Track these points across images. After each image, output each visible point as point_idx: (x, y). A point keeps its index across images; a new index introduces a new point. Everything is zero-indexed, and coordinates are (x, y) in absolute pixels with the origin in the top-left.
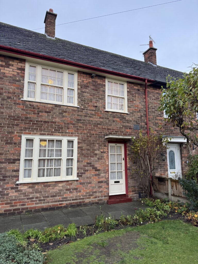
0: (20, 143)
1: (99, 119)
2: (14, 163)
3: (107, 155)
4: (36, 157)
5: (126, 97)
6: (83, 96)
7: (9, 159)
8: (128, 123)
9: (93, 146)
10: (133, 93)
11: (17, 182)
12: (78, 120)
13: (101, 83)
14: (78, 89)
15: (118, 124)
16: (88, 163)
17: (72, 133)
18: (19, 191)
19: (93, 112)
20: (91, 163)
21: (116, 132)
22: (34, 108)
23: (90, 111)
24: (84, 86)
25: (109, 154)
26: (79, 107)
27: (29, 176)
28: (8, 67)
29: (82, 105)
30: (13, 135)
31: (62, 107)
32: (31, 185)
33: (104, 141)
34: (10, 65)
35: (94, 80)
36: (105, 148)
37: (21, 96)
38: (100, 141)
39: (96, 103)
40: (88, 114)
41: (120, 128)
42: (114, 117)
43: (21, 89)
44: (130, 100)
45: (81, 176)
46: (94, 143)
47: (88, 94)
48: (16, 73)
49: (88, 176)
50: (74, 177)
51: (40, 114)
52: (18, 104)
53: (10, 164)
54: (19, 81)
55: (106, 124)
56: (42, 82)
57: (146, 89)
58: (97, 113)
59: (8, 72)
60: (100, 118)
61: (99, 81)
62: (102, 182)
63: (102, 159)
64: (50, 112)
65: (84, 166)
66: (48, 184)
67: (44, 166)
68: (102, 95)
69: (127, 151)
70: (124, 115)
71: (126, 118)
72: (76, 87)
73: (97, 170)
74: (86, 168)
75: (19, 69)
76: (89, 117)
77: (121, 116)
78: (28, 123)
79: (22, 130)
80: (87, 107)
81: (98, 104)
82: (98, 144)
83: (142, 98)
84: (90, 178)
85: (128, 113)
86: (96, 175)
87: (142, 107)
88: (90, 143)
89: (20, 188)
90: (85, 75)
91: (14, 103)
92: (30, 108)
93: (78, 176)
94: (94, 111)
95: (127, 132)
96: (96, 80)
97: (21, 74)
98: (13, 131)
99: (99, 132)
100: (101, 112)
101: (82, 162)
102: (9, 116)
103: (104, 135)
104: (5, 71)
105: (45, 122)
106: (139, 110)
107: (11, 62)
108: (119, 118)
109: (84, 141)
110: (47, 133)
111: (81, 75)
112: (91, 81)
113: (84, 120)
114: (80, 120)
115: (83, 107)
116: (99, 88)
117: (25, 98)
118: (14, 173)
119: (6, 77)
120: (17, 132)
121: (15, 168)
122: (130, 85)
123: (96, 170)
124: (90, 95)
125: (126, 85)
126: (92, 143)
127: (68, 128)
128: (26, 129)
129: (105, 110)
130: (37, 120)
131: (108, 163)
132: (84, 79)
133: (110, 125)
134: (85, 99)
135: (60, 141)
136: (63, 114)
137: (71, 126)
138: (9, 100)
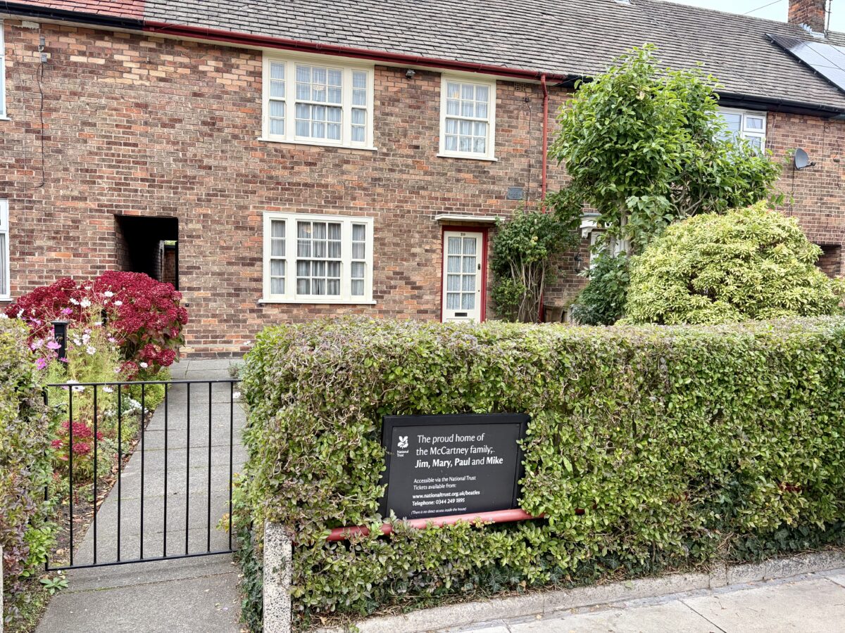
0: (261, 229)
1: (421, 178)
2: (252, 265)
3: (438, 256)
4: (291, 256)
5: (492, 120)
6: (387, 124)
7: (243, 258)
8: (494, 183)
9: (408, 236)
10: (512, 108)
11: (260, 301)
12: (375, 180)
13: (431, 89)
14: (375, 108)
15: (469, 186)
16: (395, 273)
17: (361, 209)
18: (265, 316)
19: (410, 161)
20: (402, 273)
21: (464, 205)
22: (283, 157)
23: (403, 157)
24: (390, 100)
25: (446, 254)
26: (376, 149)
27: (282, 292)
28: (229, 72)
29: (384, 145)
30: (247, 213)
31: (339, 151)
32: (285, 308)
33: (432, 228)
34: (232, 66)
35: (412, 82)
36: (435, 241)
37: (257, 133)
38: (423, 226)
39: (417, 138)
40: (398, 166)
41: (473, 196)
42: (459, 171)
43: (256, 118)
44: (501, 126)
45: (382, 297)
46: (410, 231)
47: (397, 119)
48: (244, 84)
49: (397, 298)
50: (367, 298)
51: (296, 168)
52: (252, 149)
53: (246, 267)
54: (251, 100)
55: (439, 188)
56: (298, 98)
57: (545, 96)
58: (418, 162)
59: (230, 82)
60: (426, 173)
61: (424, 85)
62: (425, 312)
63: (426, 265)
64: (315, 164)
65: (388, 278)
66: (317, 307)
67: (308, 275)
68: (431, 119)
69: (489, 248)
70: (485, 164)
71: (488, 172)
72: (370, 104)
73: (415, 287)
74: (393, 283)
75: (251, 73)
76: (401, 171)
77: (477, 167)
78: (273, 189)
79: (262, 202)
80: (395, 150)
81: (421, 142)
82: (418, 232)
83: (534, 120)
84: (401, 302)
85: (496, 160)
86: (413, 297)
87: (534, 143)
88: (401, 231)
89: (265, 310)
90: (392, 74)
91: (246, 148)
93: (374, 297)
94: (412, 157)
95: (491, 206)
96: (419, 83)
97: (254, 85)
98: (246, 203)
99: (423, 207)
100: (428, 159)
101: (383, 269)
102: (237, 175)
103: (434, 213)
104: (224, 82)
105: (306, 185)
106: (526, 151)
107: (234, 61)
108: (472, 172)
109: (389, 225)
110: (310, 208)
111: (383, 73)
112: (406, 86)
113: (388, 180)
114: (379, 179)
115: (385, 150)
116: (424, 102)
117: (266, 136)
118: (254, 285)
119: (227, 93)
120: (254, 207)
121: (256, 275)
122: (505, 88)
123: (413, 288)
124: (402, 121)
125: (493, 91)
126: (405, 231)
127: (354, 199)
128: (270, 200)
129: (438, 155)
130: (290, 180)
131: (439, 275)
132: (388, 84)
133: (449, 190)
134: (390, 130)
135: (336, 226)
136: (341, 166)
137: (359, 192)
138: (235, 142)
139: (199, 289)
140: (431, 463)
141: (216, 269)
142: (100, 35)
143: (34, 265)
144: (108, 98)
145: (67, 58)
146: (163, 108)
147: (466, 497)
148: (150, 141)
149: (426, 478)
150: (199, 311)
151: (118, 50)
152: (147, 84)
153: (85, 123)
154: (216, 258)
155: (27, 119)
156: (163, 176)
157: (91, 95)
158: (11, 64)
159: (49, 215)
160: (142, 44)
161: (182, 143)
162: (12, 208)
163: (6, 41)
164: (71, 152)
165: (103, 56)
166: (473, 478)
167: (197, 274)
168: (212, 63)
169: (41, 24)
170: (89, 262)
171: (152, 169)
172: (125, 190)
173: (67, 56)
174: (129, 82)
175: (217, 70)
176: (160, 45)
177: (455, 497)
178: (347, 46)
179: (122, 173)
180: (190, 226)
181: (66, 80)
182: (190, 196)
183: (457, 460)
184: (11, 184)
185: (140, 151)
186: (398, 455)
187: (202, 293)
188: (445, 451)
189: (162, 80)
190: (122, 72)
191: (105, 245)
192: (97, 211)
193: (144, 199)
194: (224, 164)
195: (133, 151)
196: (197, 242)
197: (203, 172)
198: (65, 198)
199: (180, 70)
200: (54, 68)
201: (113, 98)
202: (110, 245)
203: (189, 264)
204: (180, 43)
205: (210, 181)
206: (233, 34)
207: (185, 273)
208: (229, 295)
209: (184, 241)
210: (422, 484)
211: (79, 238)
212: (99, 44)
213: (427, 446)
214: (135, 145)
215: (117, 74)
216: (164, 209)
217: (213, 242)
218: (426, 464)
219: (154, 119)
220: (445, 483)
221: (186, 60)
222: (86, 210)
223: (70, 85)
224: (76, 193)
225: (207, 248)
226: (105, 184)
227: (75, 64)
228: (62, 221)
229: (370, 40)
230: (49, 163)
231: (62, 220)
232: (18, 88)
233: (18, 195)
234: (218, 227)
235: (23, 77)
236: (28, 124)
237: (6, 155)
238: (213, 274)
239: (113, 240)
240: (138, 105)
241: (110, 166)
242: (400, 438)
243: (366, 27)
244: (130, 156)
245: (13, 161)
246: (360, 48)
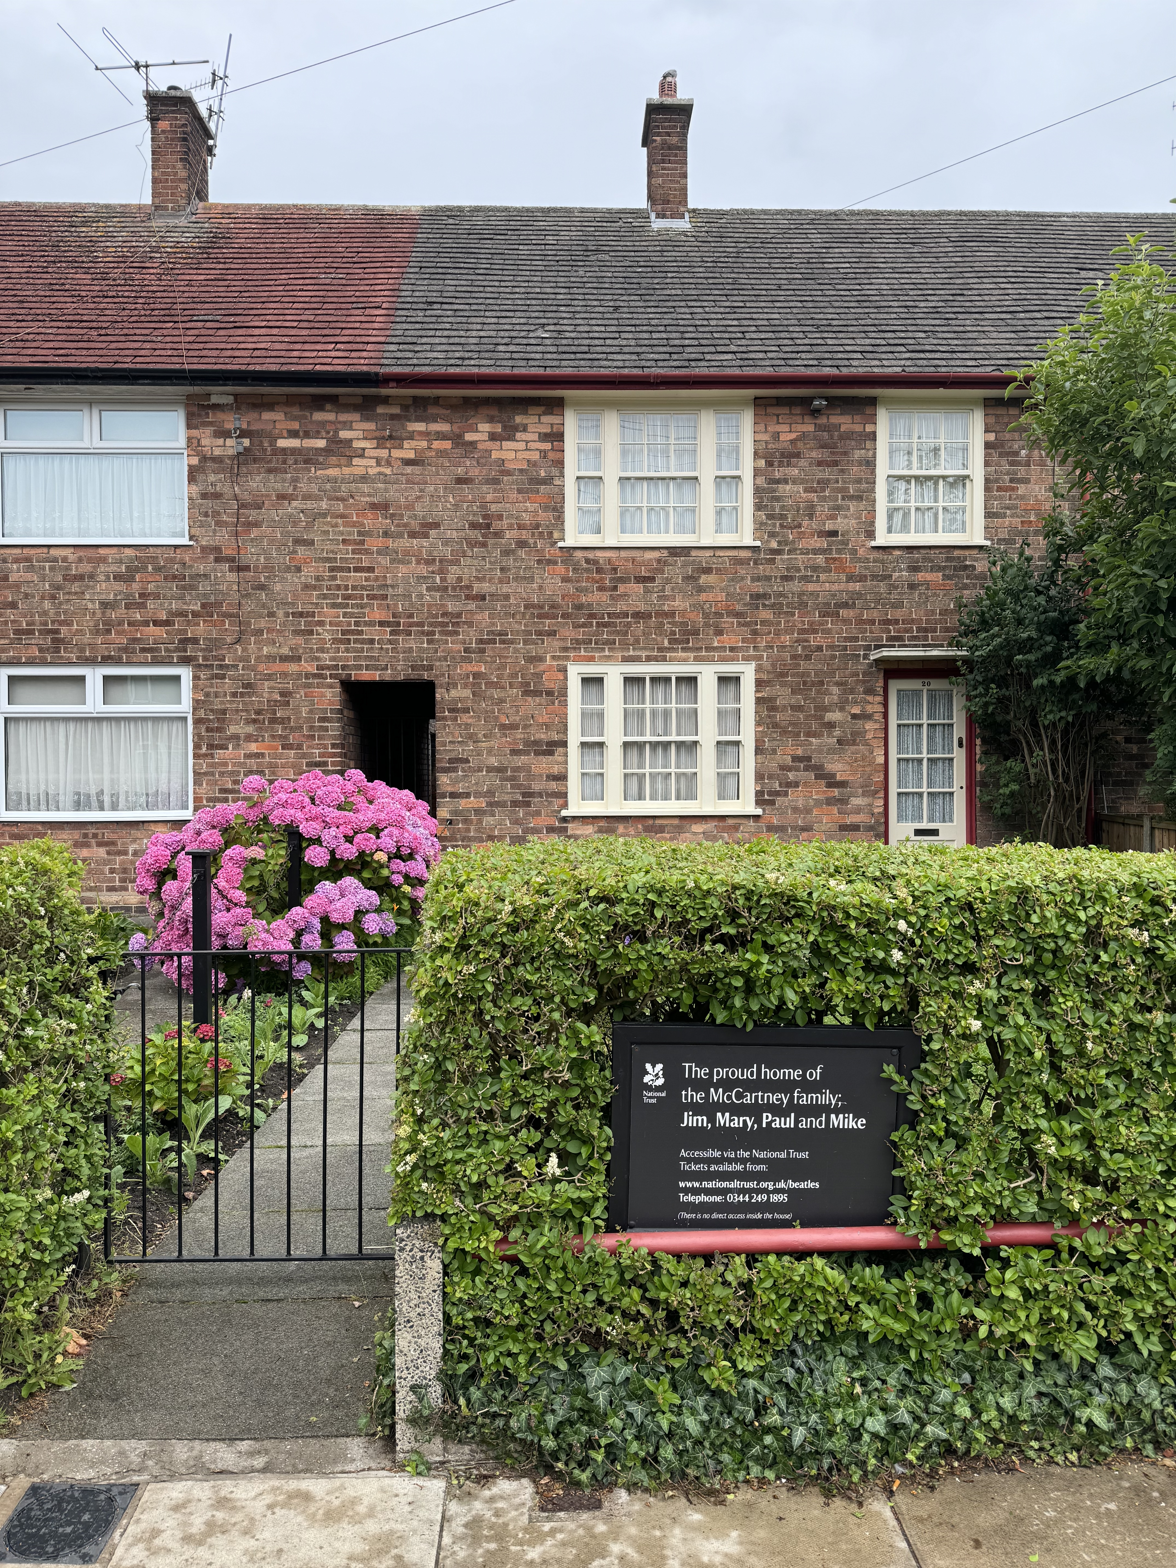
0: (563, 692)
1: (843, 586)
2: (551, 753)
3: (877, 726)
4: (614, 736)
5: (977, 471)
6: (777, 499)
7: (536, 743)
9: (818, 692)
10: (1016, 447)
11: (564, 813)
12: (756, 596)
13: (859, 428)
14: (757, 472)
15: (935, 595)
16: (795, 759)
17: (732, 649)
19: (820, 559)
20: (809, 759)
21: (926, 630)
22: (599, 571)
23: (808, 553)
24: (783, 455)
25: (893, 722)
26: (758, 543)
27: (601, 797)
28: (511, 438)
29: (772, 535)
30: (542, 668)
32: (602, 824)
33: (864, 674)
34: (516, 429)
35: (823, 420)
36: (870, 698)
37: (556, 535)
38: (847, 672)
39: (833, 517)
40: (799, 570)
42: (914, 569)
43: (555, 509)
44: (996, 481)
45: (772, 803)
46: (822, 683)
47: (795, 488)
48: (535, 456)
49: (800, 804)
50: (746, 805)
51: (622, 588)
52: (550, 562)
53: (540, 758)
54: (547, 481)
55: (877, 602)
56: (623, 470)
58: (835, 559)
59: (512, 455)
60: (850, 578)
61: (845, 422)
62: (855, 828)
63: (854, 743)
64: (652, 579)
65: (783, 768)
66: (658, 821)
67: (642, 766)
68: (859, 481)
70: (967, 553)
71: (974, 567)
72: (746, 467)
73: (832, 782)
74: (791, 776)
75: (544, 437)
76: (805, 579)
77: (948, 559)
78: (584, 625)
79: (566, 649)
80: (793, 542)
81: (840, 524)
82: (837, 684)
84: (808, 811)
85: (988, 543)
86: (830, 802)
88: (805, 683)
89: (573, 829)
90: (786, 410)
91: (539, 562)
92: (587, 570)
93: (759, 802)
94: (825, 551)
96: (834, 420)
97: (551, 455)
98: (541, 652)
99: (846, 639)
100: (854, 552)
101: (774, 752)
102: (526, 607)
103: (868, 648)
104: (504, 455)
105: (637, 615)
107: (519, 419)
108: (940, 569)
109: (783, 675)
110: (644, 654)
111: (770, 410)
112: (811, 428)
113: (781, 595)
114: (765, 596)
115: (774, 545)
116: (845, 453)
117: (571, 539)
118: (553, 786)
119: (509, 473)
120: (553, 657)
121: (556, 770)
122: (1001, 411)
123: (830, 785)
124: (806, 490)
125: (977, 419)
126: (813, 684)
127: (719, 632)
128: (577, 643)
129: (873, 544)
130: (611, 609)
131: (881, 760)
132: (779, 428)
133: (898, 605)
134: (782, 508)
135: (691, 681)
136: (696, 579)
137: (727, 621)
138: (522, 553)
139: (467, 795)
140: (712, 1119)
141: (494, 761)
142: (318, 403)
143: (225, 764)
144: (330, 499)
145: (273, 443)
146: (410, 507)
147: (790, 1192)
148: (392, 561)
149: (705, 1149)
150: (468, 830)
151: (345, 423)
152: (388, 471)
153: (298, 542)
154: (494, 743)
155: (217, 541)
156: (411, 616)
157: (307, 497)
158: (195, 461)
159: (248, 686)
160: (380, 410)
161: (441, 561)
162: (196, 678)
163: (189, 426)
164: (278, 587)
165: (324, 434)
166: (805, 1155)
167: (463, 770)
168: (485, 427)
169: (236, 396)
170: (304, 756)
171: (396, 605)
172: (356, 641)
173: (273, 440)
174: (360, 471)
175: (493, 437)
176: (405, 407)
177: (765, 1191)
178: (705, 371)
179: (352, 615)
180: (454, 693)
181: (272, 476)
182: (453, 645)
183: (766, 1118)
184: (195, 641)
185: (377, 579)
186: (646, 1100)
187: (472, 802)
188: (739, 1096)
189: (408, 462)
190: (351, 457)
191: (326, 729)
192: (315, 676)
193: (383, 653)
194: (505, 589)
195: (367, 579)
196: (464, 718)
197: (472, 606)
198: (271, 658)
199: (436, 444)
200: (255, 461)
201: (338, 499)
202: (334, 729)
203: (453, 755)
204: (436, 401)
205: (483, 618)
206: (514, 376)
207: (446, 770)
208: (515, 803)
209: (444, 718)
210: (698, 1161)
211: (289, 719)
212: (318, 416)
213: (701, 1085)
214: (371, 569)
215: (343, 460)
216: (413, 668)
217: (488, 716)
218: (701, 1121)
219: (398, 526)
220: (743, 1161)
221: (444, 427)
222: (299, 675)
223: (277, 484)
224: (285, 651)
225: (480, 728)
226: (326, 634)
227: (284, 450)
228: (266, 695)
229: (745, 356)
230: (249, 606)
231: (267, 692)
232: (204, 496)
233: (205, 658)
234: (496, 694)
235: (212, 478)
236: (217, 549)
237: (188, 598)
238: (490, 769)
239: (339, 720)
240: (374, 506)
241: (334, 606)
242: (648, 1067)
243: (740, 335)
244: (363, 588)
245: (197, 607)
246: (729, 371)
